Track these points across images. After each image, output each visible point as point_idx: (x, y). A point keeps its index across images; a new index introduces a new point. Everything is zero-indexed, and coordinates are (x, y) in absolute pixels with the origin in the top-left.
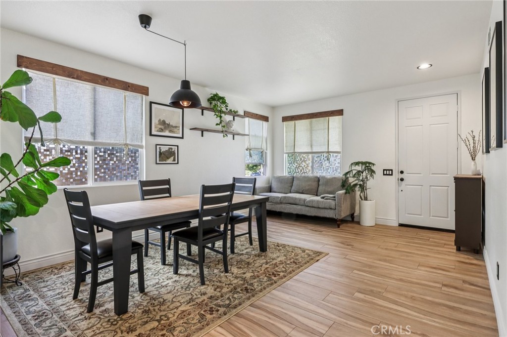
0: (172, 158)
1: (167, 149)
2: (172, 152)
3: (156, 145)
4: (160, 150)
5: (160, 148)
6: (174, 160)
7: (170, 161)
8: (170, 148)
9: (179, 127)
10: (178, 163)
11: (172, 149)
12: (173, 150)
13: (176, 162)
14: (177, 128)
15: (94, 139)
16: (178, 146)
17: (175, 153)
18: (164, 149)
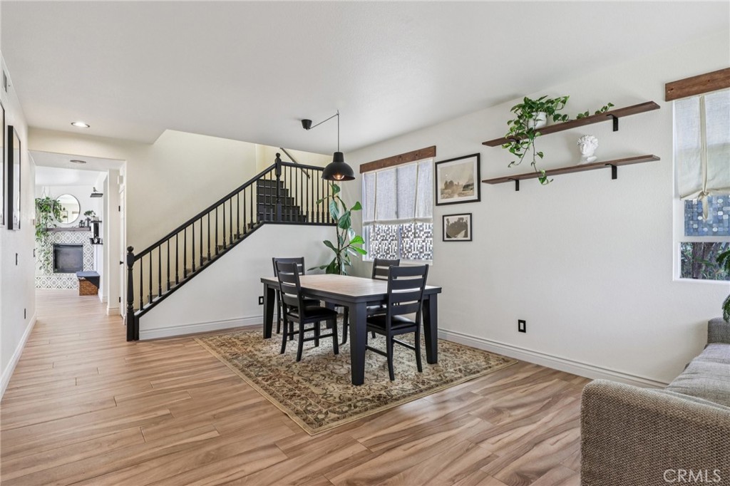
0: (463, 232)
1: (456, 220)
2: (462, 223)
3: (444, 216)
4: (448, 222)
5: (448, 220)
6: (466, 236)
7: (460, 237)
8: (460, 219)
9: (473, 184)
10: (471, 240)
11: (463, 219)
12: (464, 221)
13: (469, 238)
14: (471, 187)
15: (398, 217)
16: (471, 214)
17: (467, 225)
18: (453, 220)
